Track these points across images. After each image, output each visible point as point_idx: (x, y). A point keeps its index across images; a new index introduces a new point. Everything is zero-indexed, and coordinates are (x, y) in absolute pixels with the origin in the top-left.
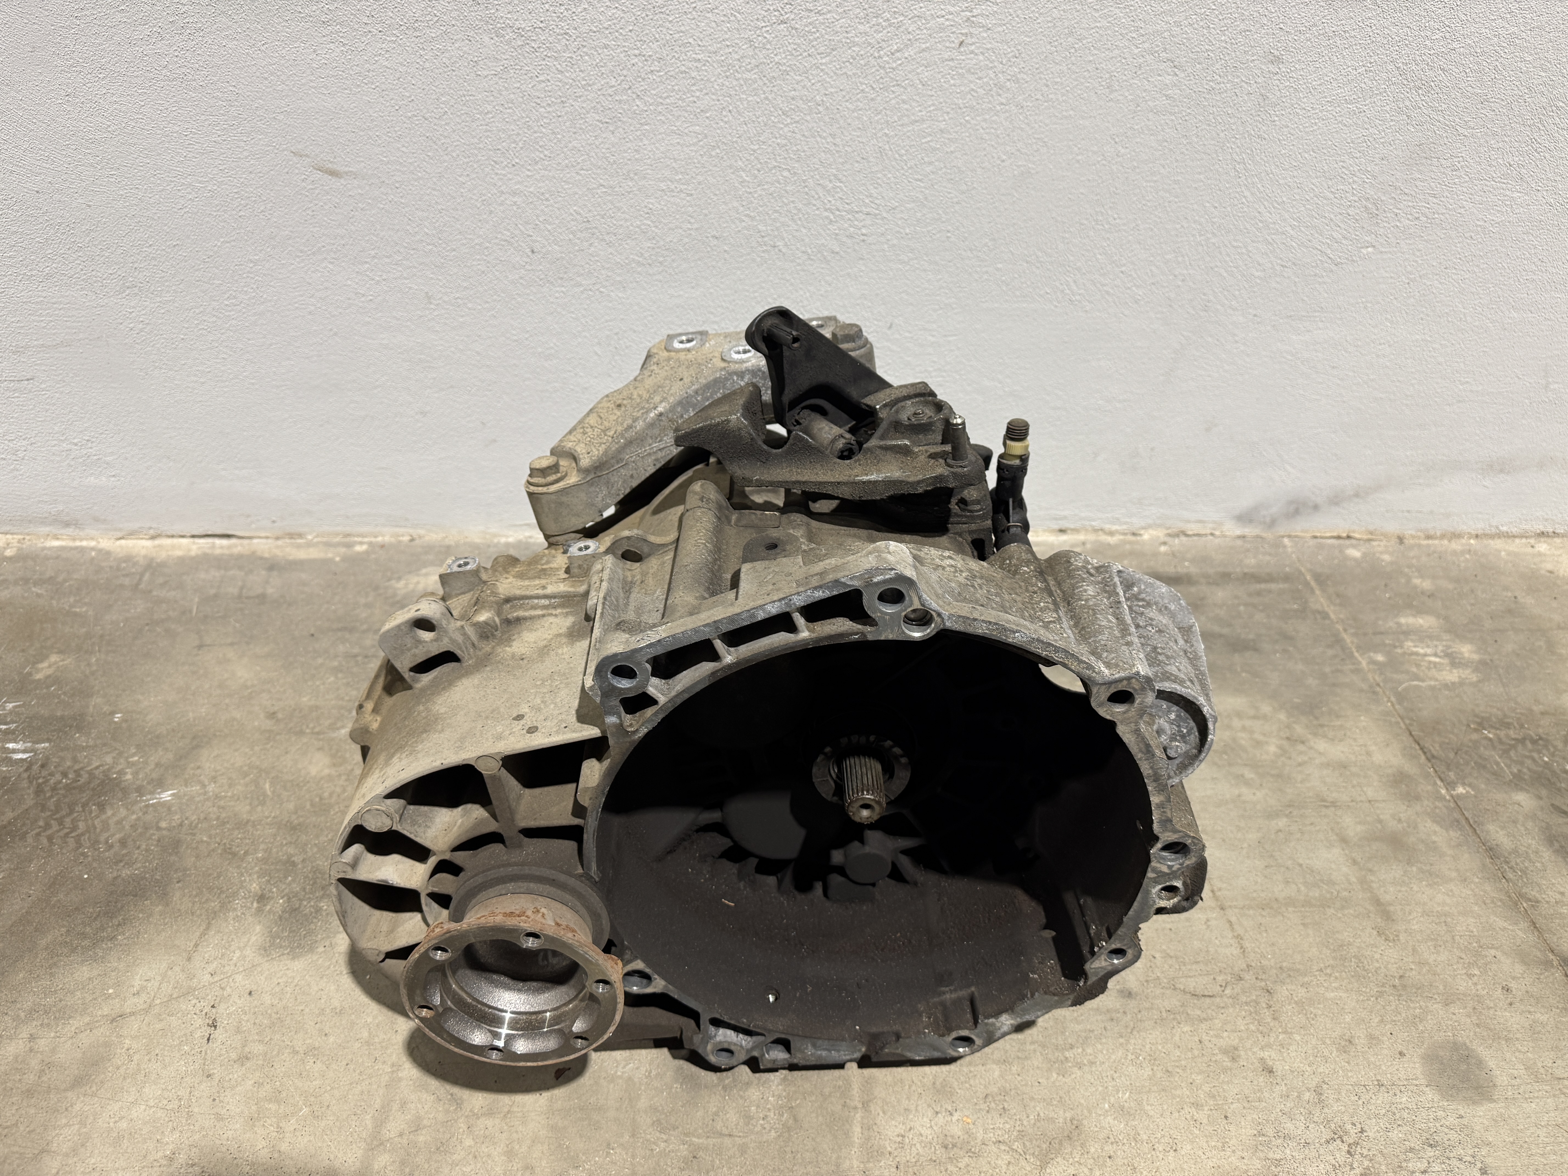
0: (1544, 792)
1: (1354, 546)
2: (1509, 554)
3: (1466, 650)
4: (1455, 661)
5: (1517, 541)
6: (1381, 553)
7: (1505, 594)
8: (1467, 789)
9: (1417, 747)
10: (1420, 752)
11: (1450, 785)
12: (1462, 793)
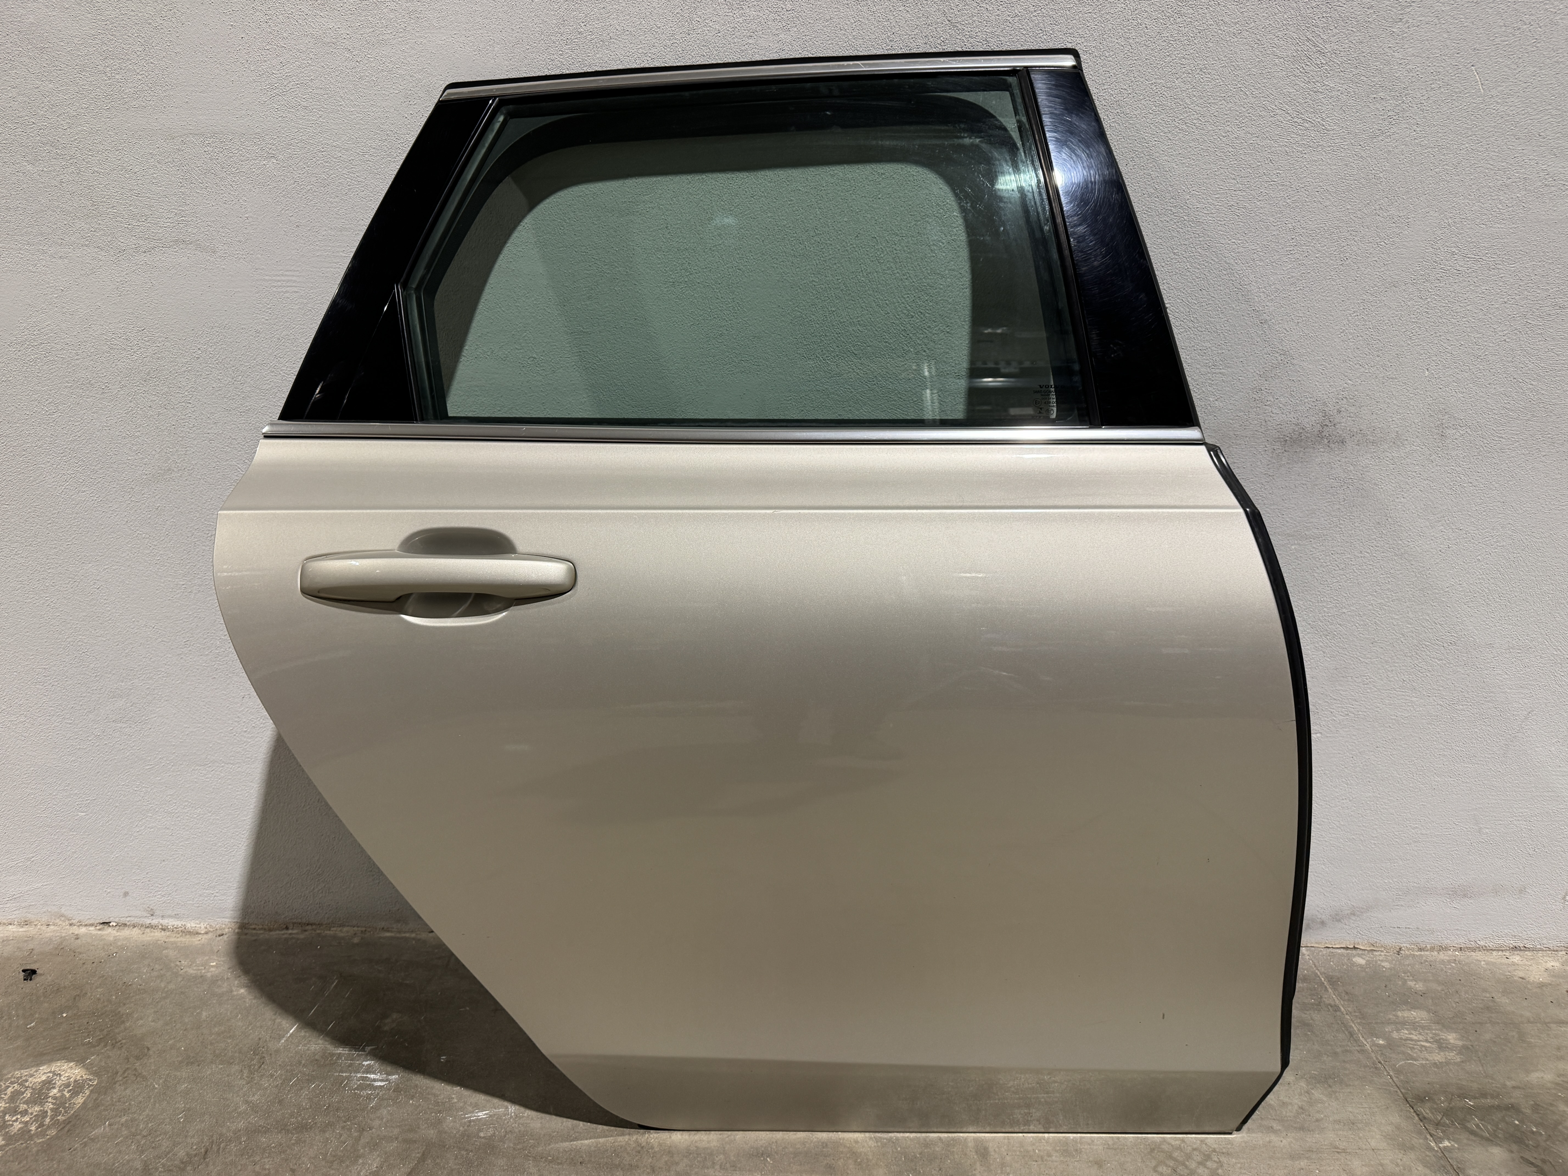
0: (1515, 1147)
1: (1359, 956)
2: (1488, 963)
3: (1452, 1038)
4: (1442, 1046)
5: (1494, 953)
6: (1382, 961)
7: (1484, 994)
8: (1453, 1143)
9: (1412, 1110)
10: (1414, 1114)
11: (1438, 1140)
12: (1447, 1146)
